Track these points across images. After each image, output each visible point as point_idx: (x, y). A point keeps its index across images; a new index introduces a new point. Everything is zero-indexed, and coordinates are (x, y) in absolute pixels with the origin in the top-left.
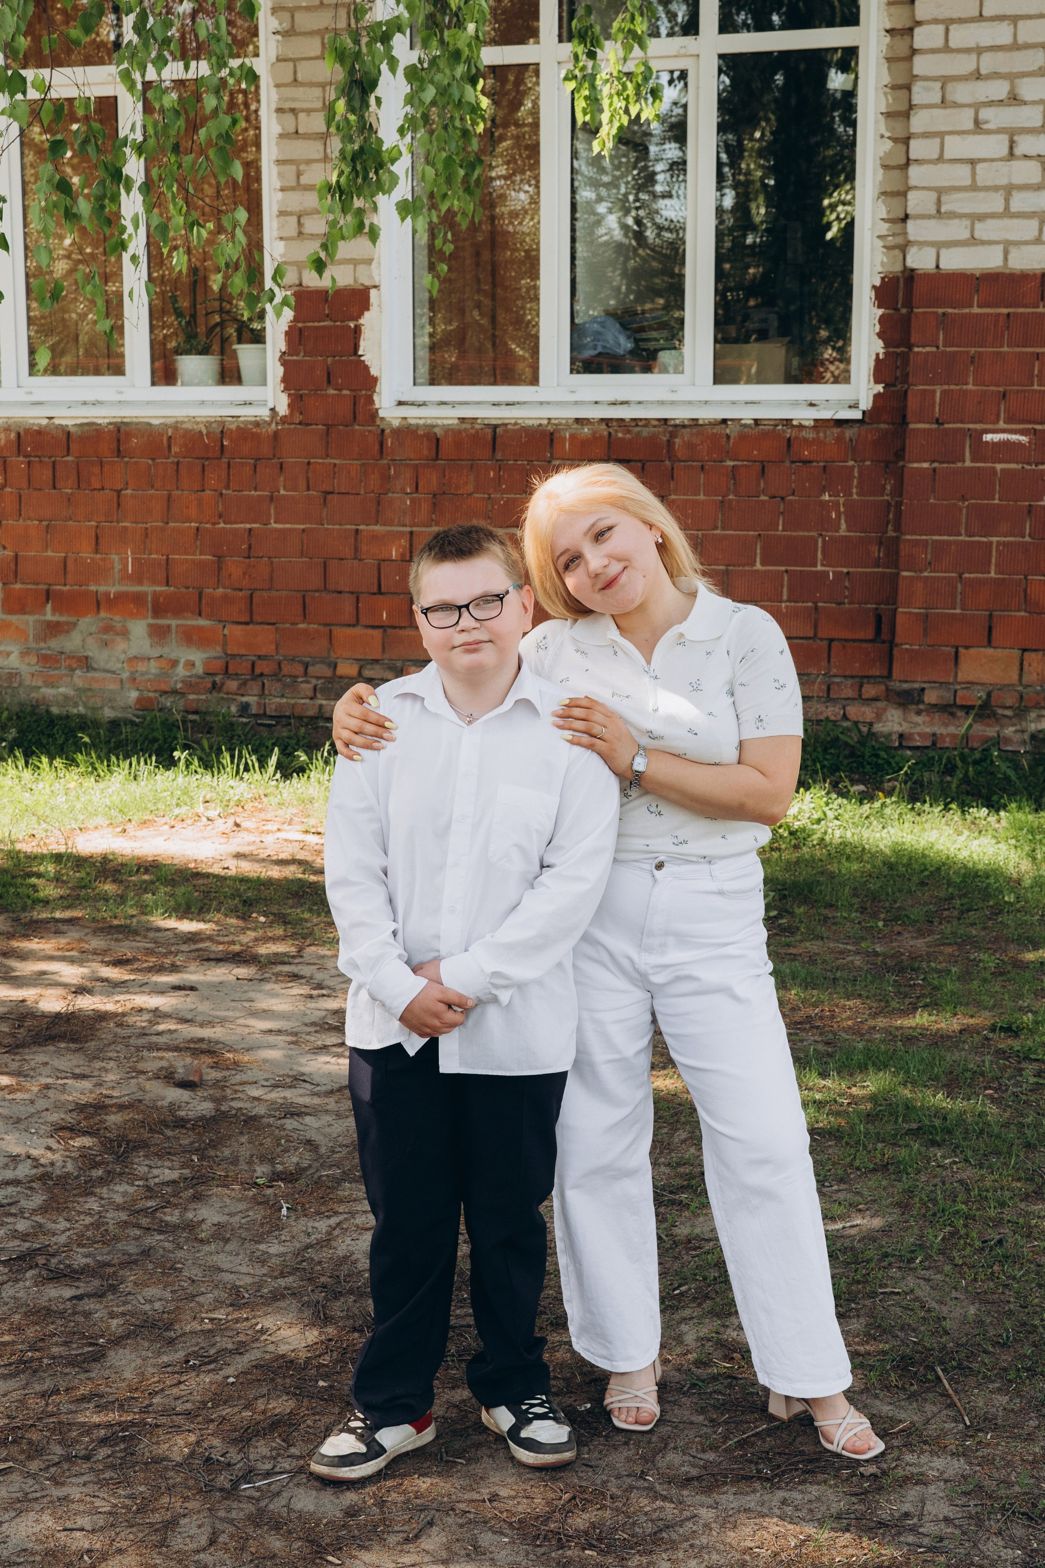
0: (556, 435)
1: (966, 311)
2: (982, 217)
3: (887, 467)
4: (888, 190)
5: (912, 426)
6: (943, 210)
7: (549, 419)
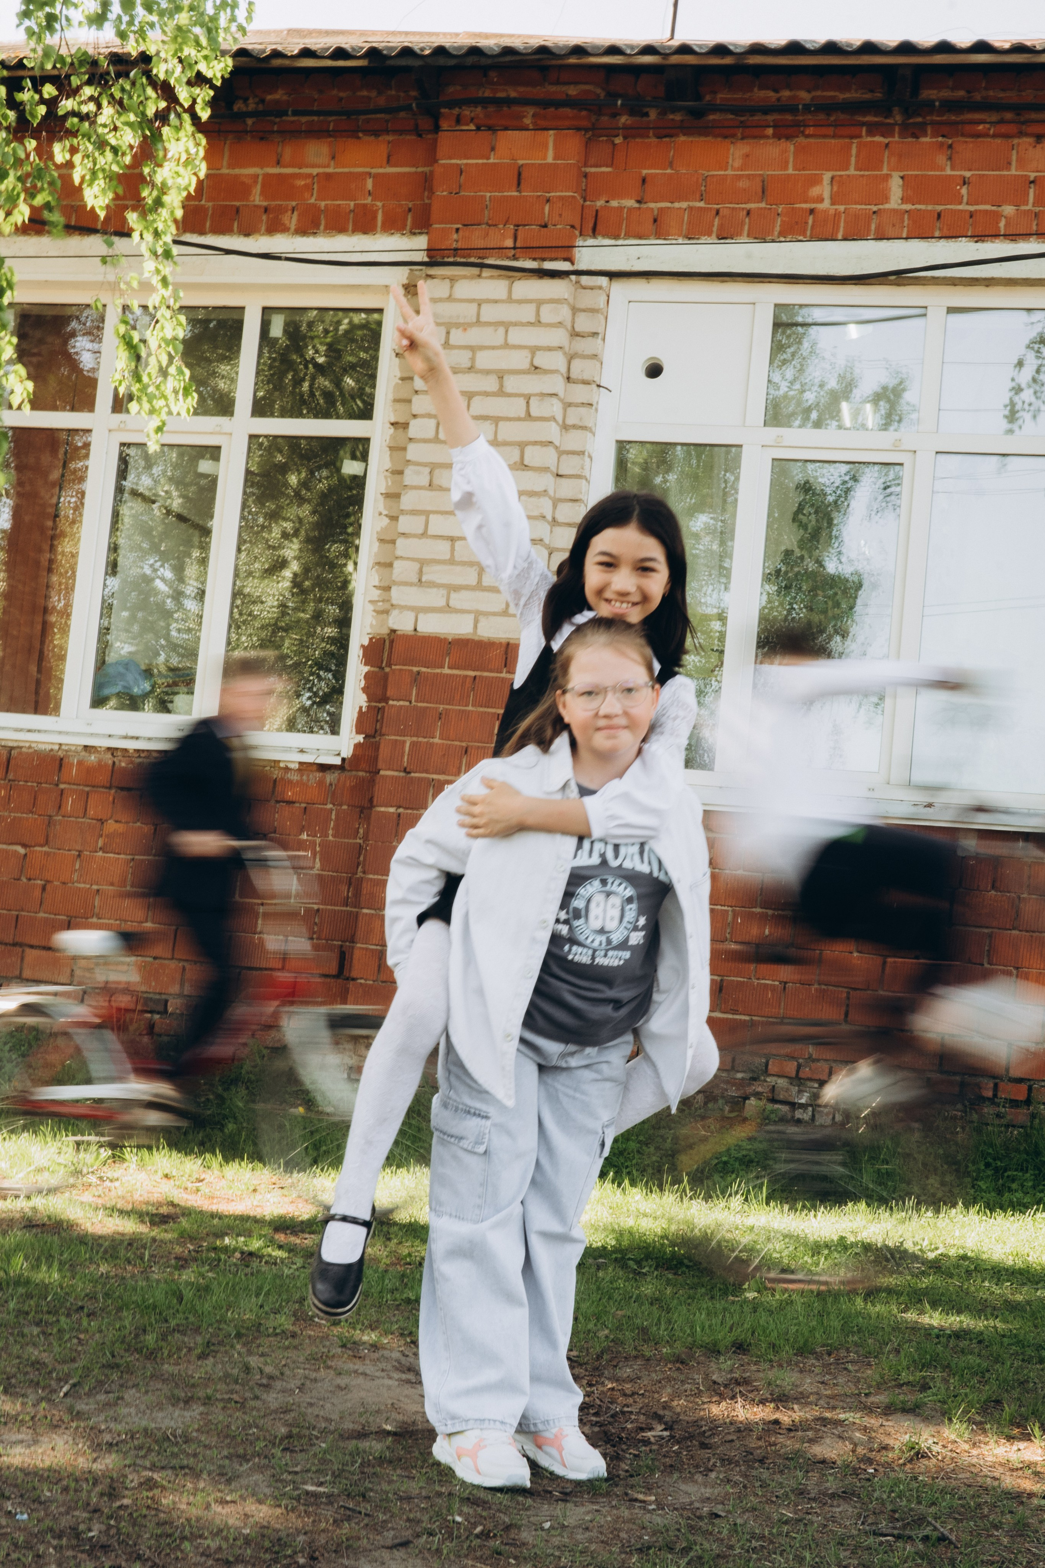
0: (65, 761)
1: (438, 671)
2: (457, 588)
3: (361, 812)
4: (382, 561)
5: (382, 773)
6: (424, 579)
7: (60, 745)
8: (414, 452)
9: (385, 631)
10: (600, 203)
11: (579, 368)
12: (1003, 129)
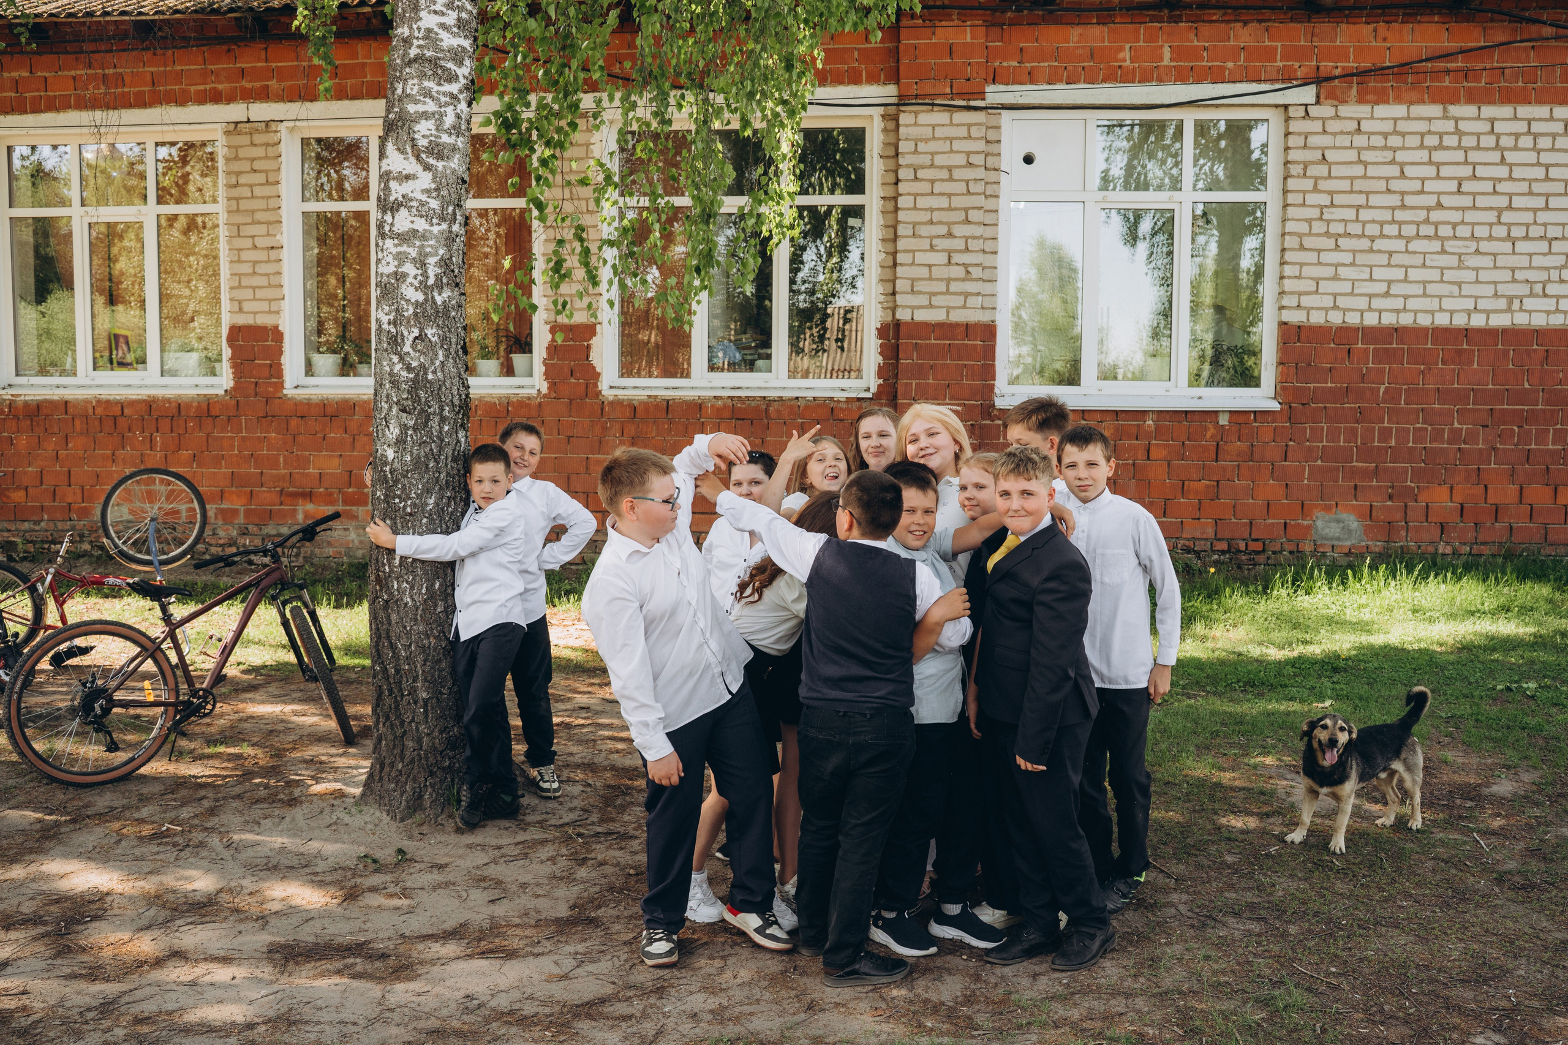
0: (703, 405)
1: (928, 342)
2: (935, 294)
4: (884, 278)
5: (900, 401)
6: (915, 290)
7: (699, 396)
8: (902, 216)
9: (890, 319)
10: (997, 64)
11: (991, 162)
12: (1227, 18)
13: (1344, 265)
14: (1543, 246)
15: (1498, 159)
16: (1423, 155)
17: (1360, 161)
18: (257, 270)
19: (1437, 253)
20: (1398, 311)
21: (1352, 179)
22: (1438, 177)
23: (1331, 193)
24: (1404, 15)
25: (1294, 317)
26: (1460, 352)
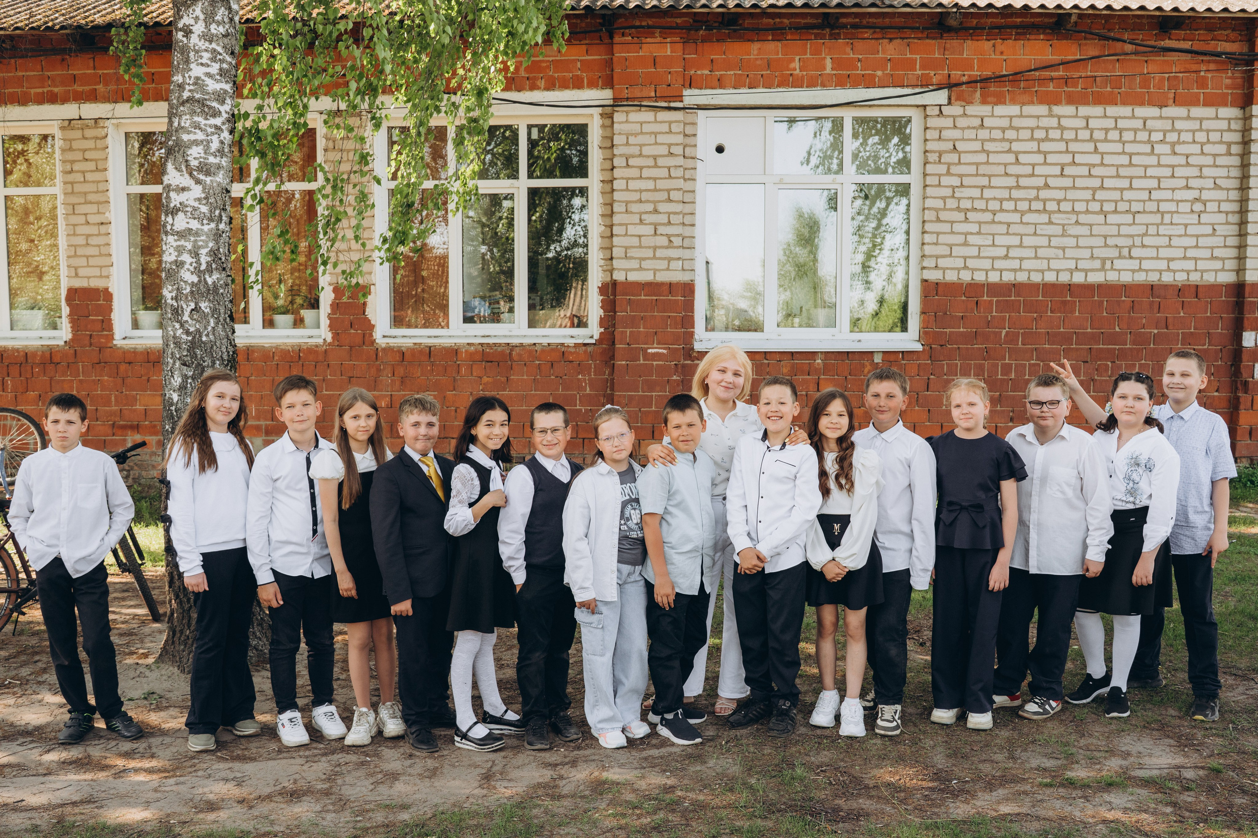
0: (459, 350)
1: (639, 297)
2: (644, 259)
3: (607, 363)
4: (604, 246)
5: (617, 346)
6: (628, 255)
7: (455, 343)
9: (609, 279)
10: (692, 72)
11: (688, 151)
12: (876, 36)
13: (972, 234)
14: (1129, 218)
15: (1092, 149)
16: (1034, 146)
17: (983, 151)
18: (90, 242)
19: (1046, 224)
20: (1015, 270)
21: (977, 164)
22: (1045, 163)
23: (961, 176)
24: (1017, 34)
25: (933, 276)
26: (1065, 303)
